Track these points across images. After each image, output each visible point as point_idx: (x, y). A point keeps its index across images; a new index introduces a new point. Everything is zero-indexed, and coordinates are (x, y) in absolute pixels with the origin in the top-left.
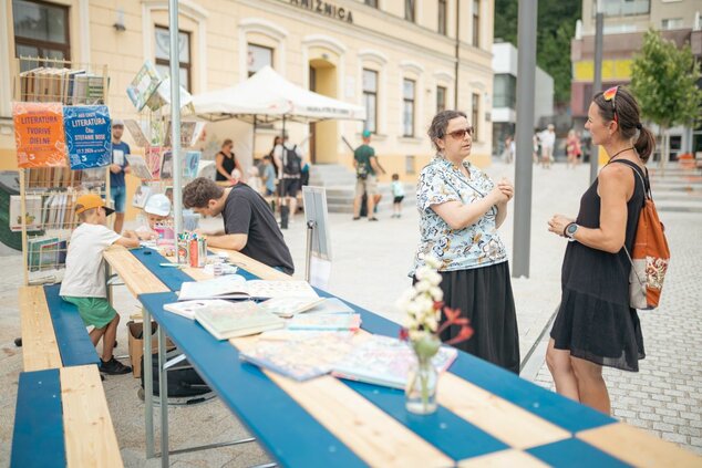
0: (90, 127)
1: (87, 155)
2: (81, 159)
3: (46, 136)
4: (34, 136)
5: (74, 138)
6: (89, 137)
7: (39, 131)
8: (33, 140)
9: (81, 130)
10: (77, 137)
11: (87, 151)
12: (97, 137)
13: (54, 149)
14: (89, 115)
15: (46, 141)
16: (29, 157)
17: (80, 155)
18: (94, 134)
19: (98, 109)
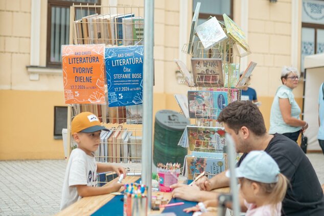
0: (128, 66)
1: (123, 93)
2: (118, 96)
3: (88, 75)
4: (79, 75)
5: (113, 77)
6: (127, 76)
7: (83, 70)
8: (78, 79)
9: (119, 69)
10: (116, 76)
11: (124, 89)
12: (134, 76)
13: (94, 87)
14: (128, 55)
15: (89, 80)
16: (74, 94)
17: (117, 93)
18: (131, 73)
19: (137, 49)
